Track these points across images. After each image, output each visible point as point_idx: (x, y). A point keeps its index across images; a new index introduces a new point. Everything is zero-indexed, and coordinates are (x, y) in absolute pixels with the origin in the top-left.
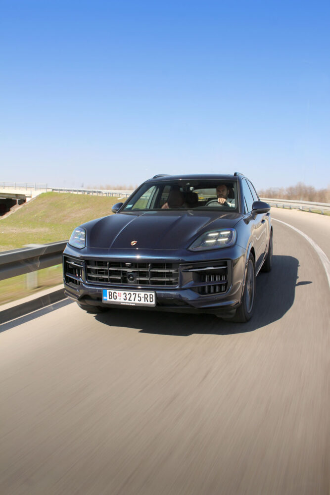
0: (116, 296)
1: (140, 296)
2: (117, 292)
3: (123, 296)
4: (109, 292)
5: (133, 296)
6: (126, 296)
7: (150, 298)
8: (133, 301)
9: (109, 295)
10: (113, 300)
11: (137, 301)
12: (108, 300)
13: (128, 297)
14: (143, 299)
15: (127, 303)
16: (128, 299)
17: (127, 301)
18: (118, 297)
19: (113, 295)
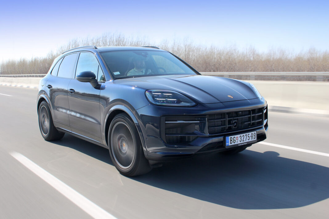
0: (235, 140)
1: (249, 135)
2: (236, 136)
3: (239, 139)
4: (230, 138)
5: (245, 137)
6: (241, 139)
7: (254, 136)
8: (245, 142)
9: (231, 140)
10: (233, 144)
11: (247, 141)
12: (230, 145)
13: (242, 138)
14: (250, 138)
15: (242, 143)
16: (242, 140)
17: (242, 142)
18: (236, 140)
19: (233, 140)
